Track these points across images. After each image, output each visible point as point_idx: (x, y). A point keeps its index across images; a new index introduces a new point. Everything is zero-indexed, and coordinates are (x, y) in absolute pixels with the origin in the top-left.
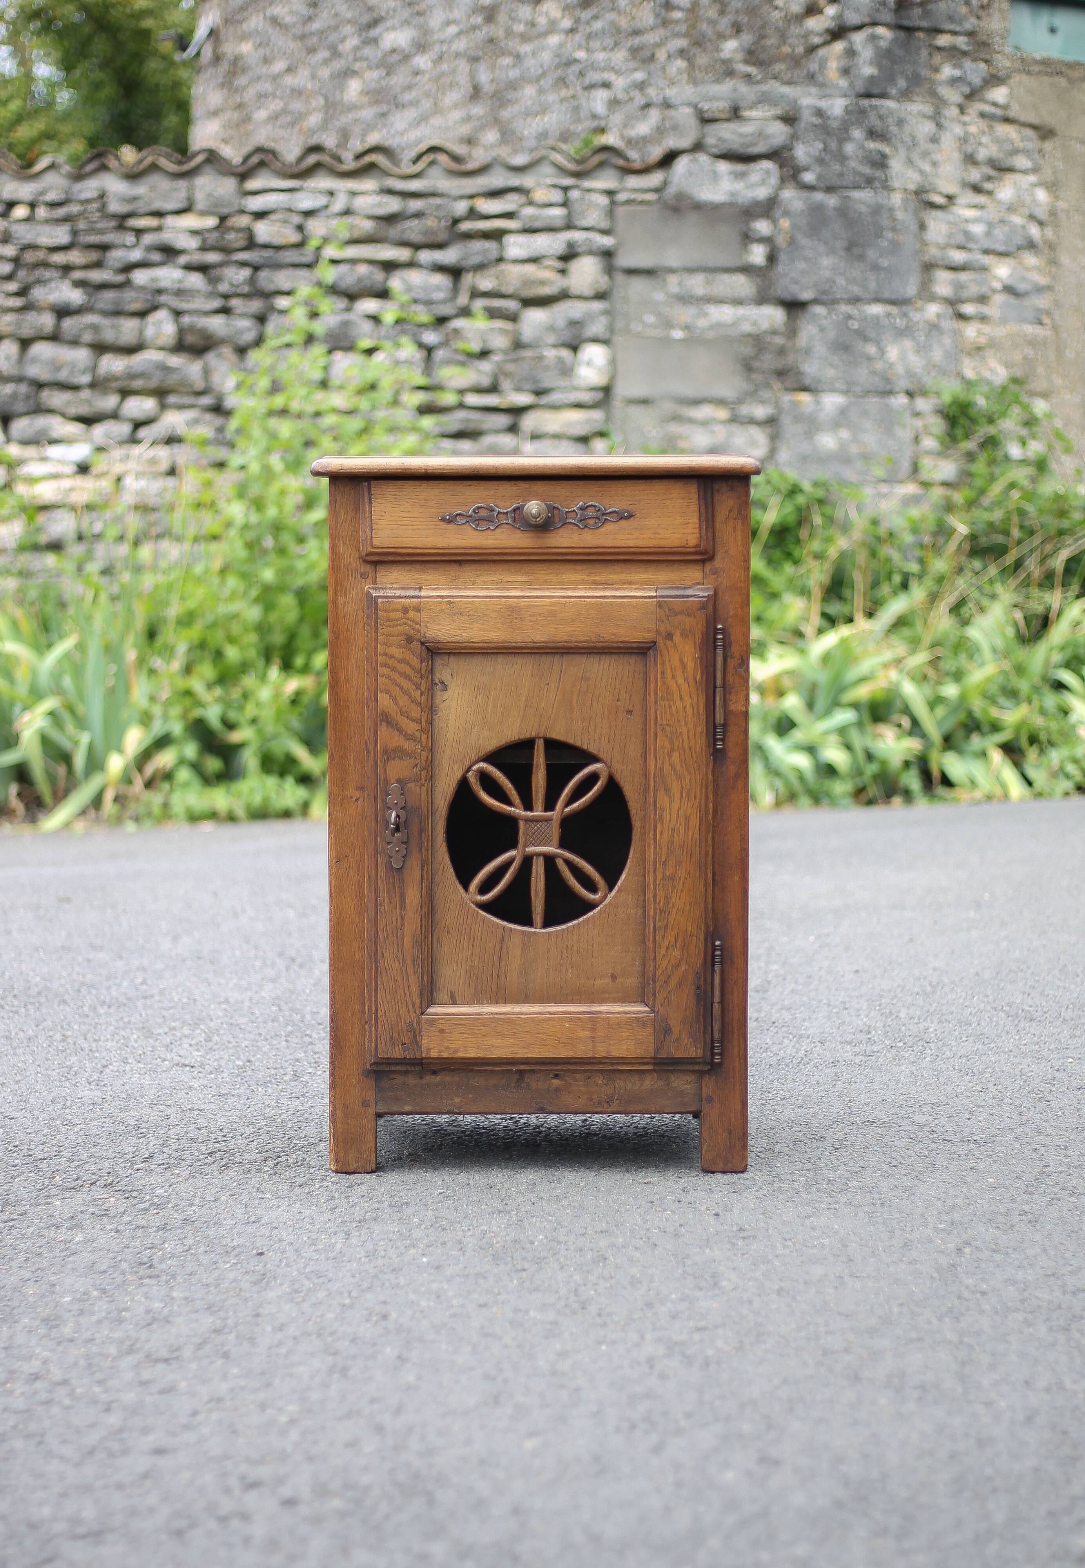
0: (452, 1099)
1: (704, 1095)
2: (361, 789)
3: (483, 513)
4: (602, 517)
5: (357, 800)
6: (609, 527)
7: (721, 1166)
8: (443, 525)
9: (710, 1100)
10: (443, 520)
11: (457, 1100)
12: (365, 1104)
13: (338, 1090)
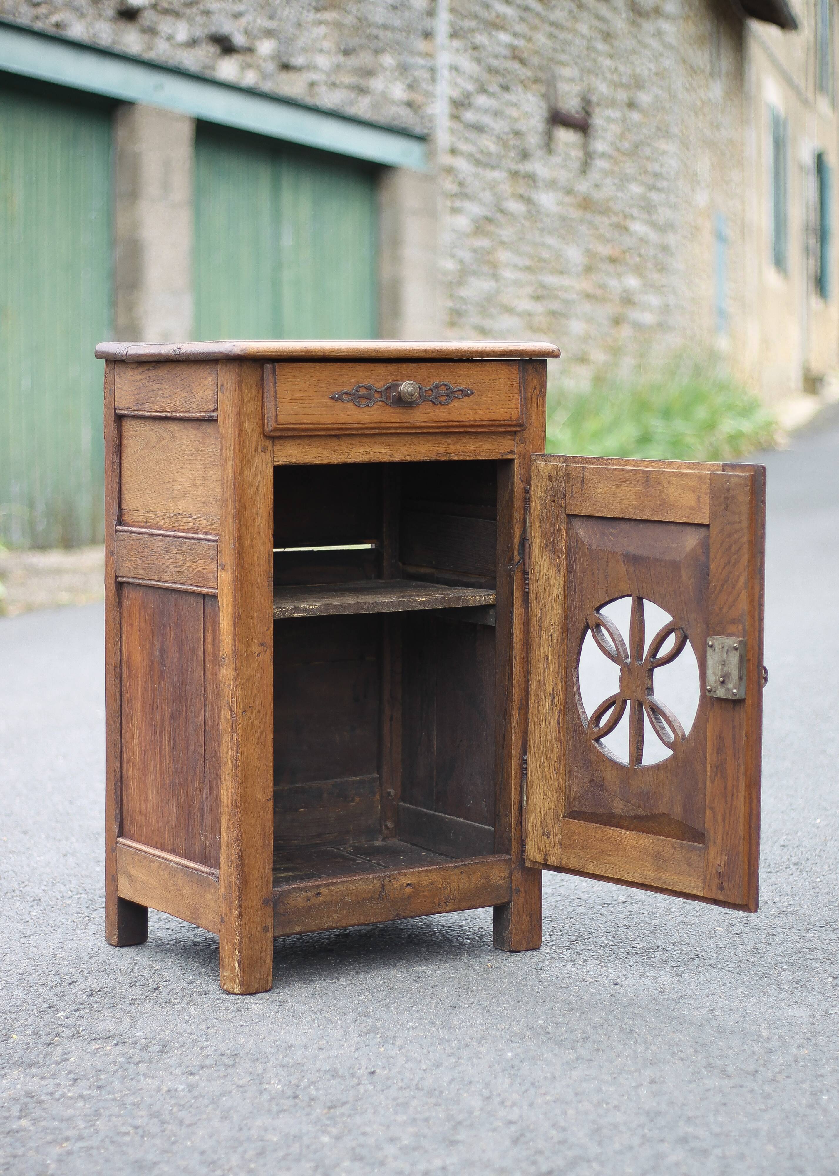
0: (331, 916)
1: (514, 887)
2: (262, 644)
3: (362, 392)
4: (452, 395)
5: (259, 655)
6: (455, 404)
7: (525, 946)
8: (332, 403)
9: (517, 891)
10: (333, 398)
11: (335, 916)
12: (265, 929)
13: (244, 920)
